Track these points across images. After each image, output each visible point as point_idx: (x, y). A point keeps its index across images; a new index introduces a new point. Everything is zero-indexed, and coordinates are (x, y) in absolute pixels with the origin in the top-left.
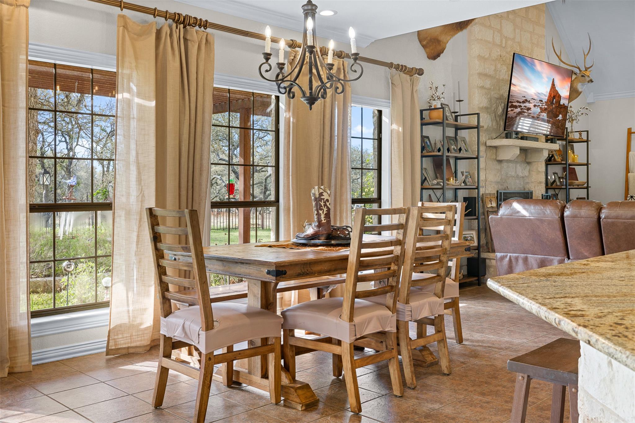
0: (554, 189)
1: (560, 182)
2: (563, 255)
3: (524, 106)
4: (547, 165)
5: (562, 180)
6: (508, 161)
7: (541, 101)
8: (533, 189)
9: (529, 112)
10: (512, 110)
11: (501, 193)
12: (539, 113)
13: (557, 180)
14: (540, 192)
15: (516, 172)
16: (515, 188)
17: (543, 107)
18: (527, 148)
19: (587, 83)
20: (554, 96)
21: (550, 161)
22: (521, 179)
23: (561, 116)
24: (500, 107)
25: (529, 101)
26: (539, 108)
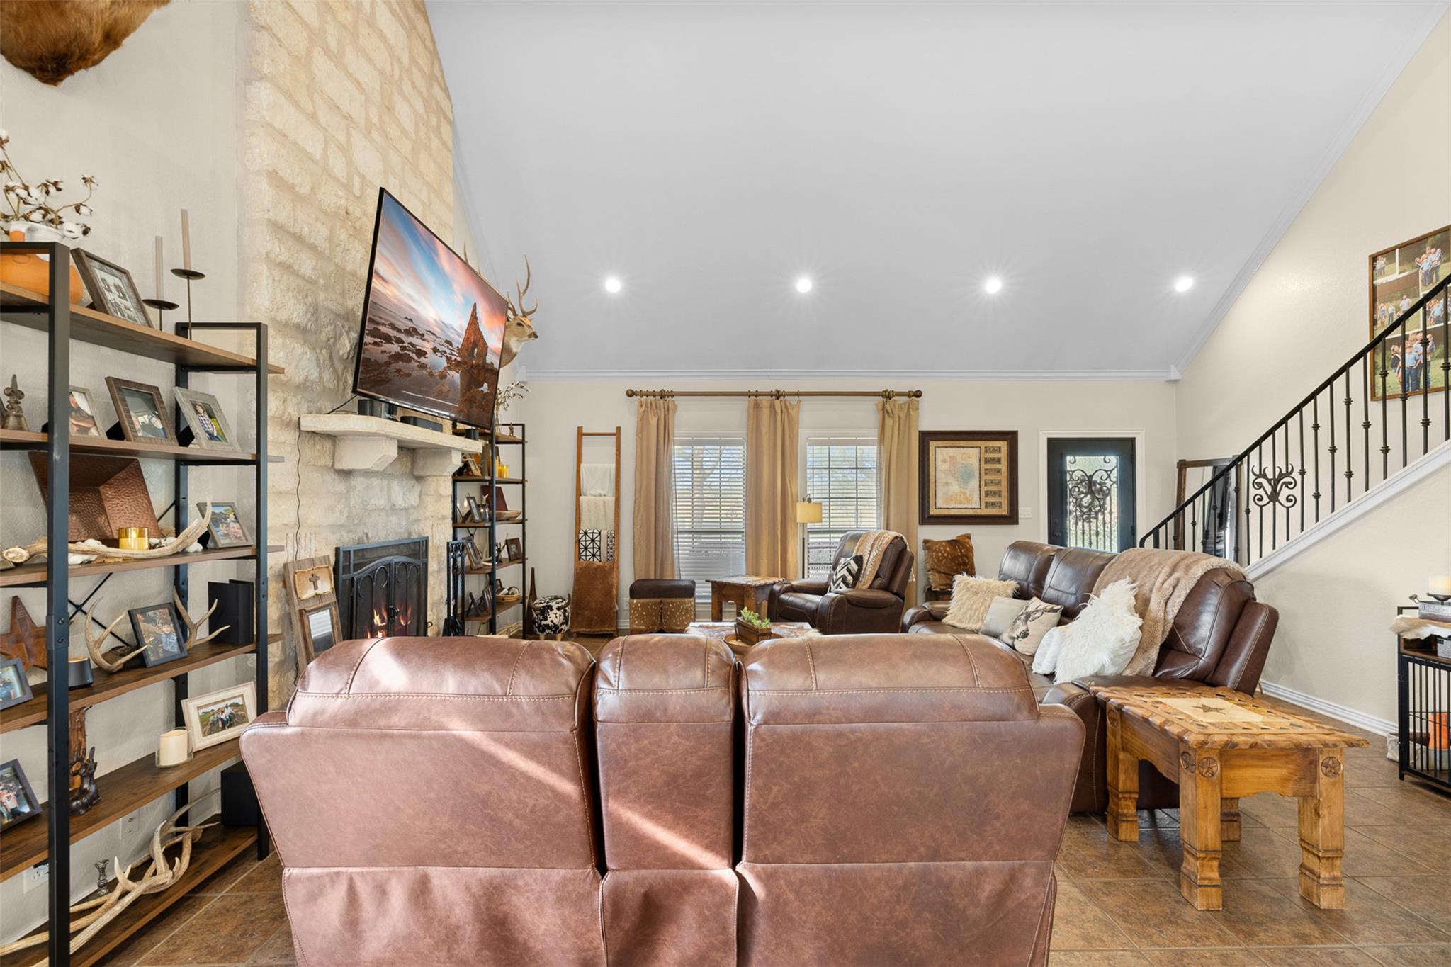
0: (468, 528)
1: (480, 514)
2: (581, 861)
3: (410, 343)
4: (455, 482)
5: (482, 511)
6: (368, 473)
7: (450, 344)
8: (427, 533)
9: (422, 359)
10: (375, 344)
11: (347, 553)
12: (445, 368)
13: (475, 511)
14: (442, 536)
15: (389, 499)
16: (387, 535)
17: (454, 358)
18: (413, 446)
19: (527, 338)
20: (475, 339)
21: (462, 475)
22: (403, 513)
23: (486, 384)
24: (345, 337)
25: (423, 335)
26: (444, 358)
